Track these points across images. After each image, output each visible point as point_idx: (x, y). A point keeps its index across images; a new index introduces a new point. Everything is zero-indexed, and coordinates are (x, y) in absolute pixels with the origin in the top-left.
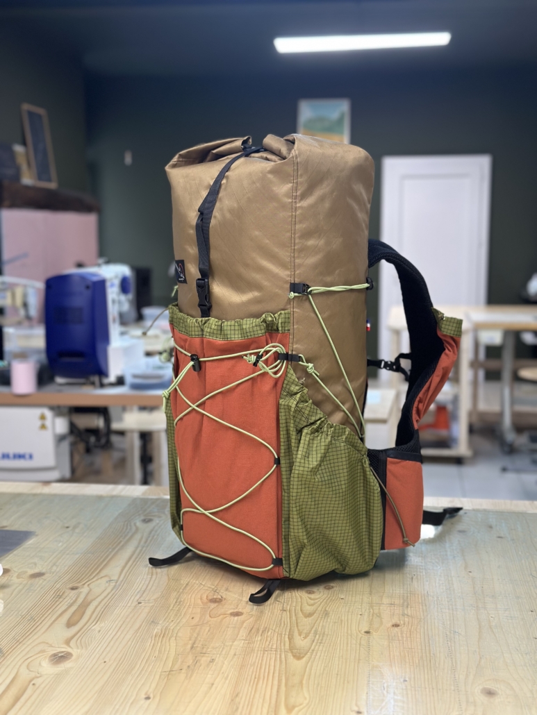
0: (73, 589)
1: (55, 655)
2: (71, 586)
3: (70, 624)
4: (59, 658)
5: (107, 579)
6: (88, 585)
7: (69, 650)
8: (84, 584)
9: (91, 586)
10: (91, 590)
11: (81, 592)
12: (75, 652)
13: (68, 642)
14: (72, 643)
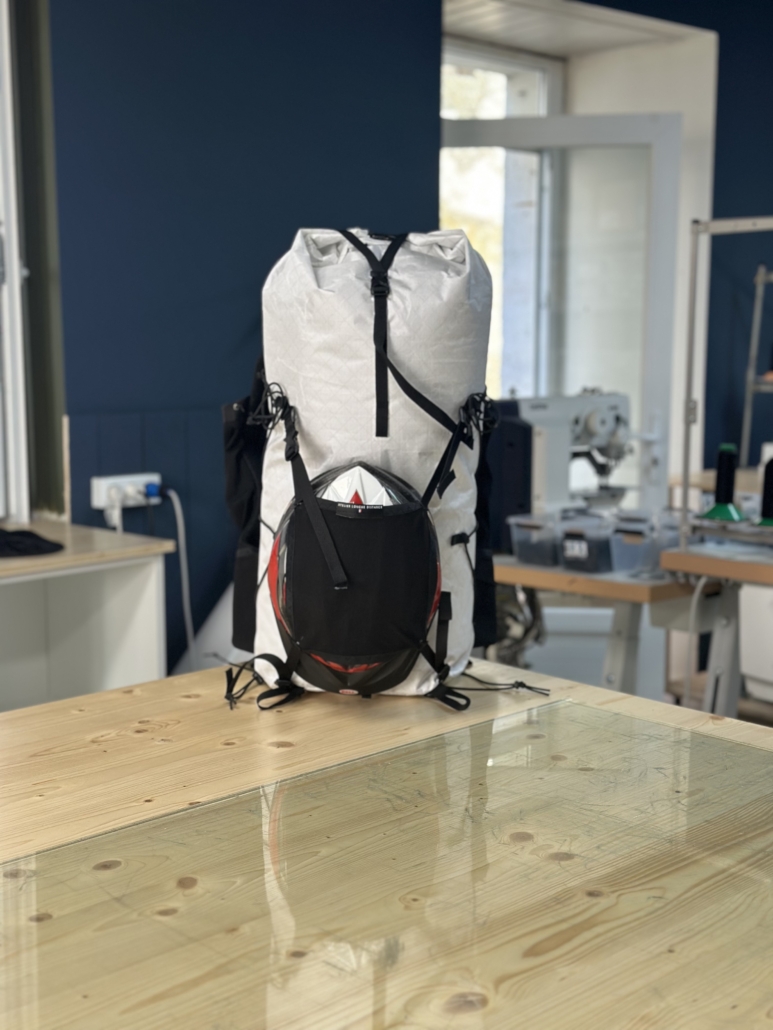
0: (591, 894)
1: (463, 996)
2: (591, 888)
3: (531, 952)
4: (464, 1003)
5: (657, 893)
6: (620, 895)
7: (490, 994)
8: (613, 892)
9: (623, 897)
10: (616, 904)
11: (596, 904)
12: (495, 1001)
13: (499, 982)
14: (505, 986)
